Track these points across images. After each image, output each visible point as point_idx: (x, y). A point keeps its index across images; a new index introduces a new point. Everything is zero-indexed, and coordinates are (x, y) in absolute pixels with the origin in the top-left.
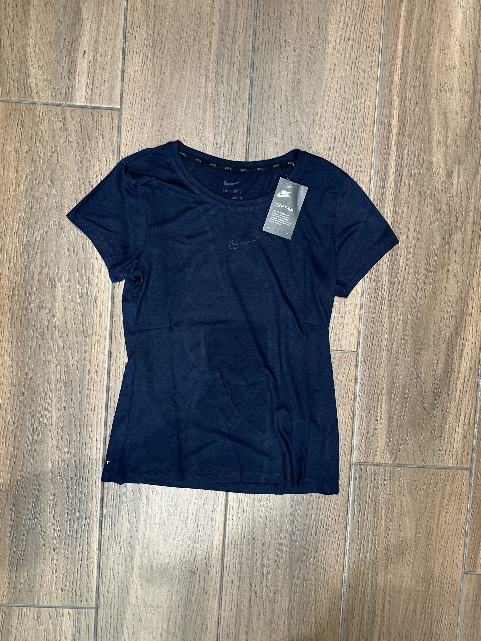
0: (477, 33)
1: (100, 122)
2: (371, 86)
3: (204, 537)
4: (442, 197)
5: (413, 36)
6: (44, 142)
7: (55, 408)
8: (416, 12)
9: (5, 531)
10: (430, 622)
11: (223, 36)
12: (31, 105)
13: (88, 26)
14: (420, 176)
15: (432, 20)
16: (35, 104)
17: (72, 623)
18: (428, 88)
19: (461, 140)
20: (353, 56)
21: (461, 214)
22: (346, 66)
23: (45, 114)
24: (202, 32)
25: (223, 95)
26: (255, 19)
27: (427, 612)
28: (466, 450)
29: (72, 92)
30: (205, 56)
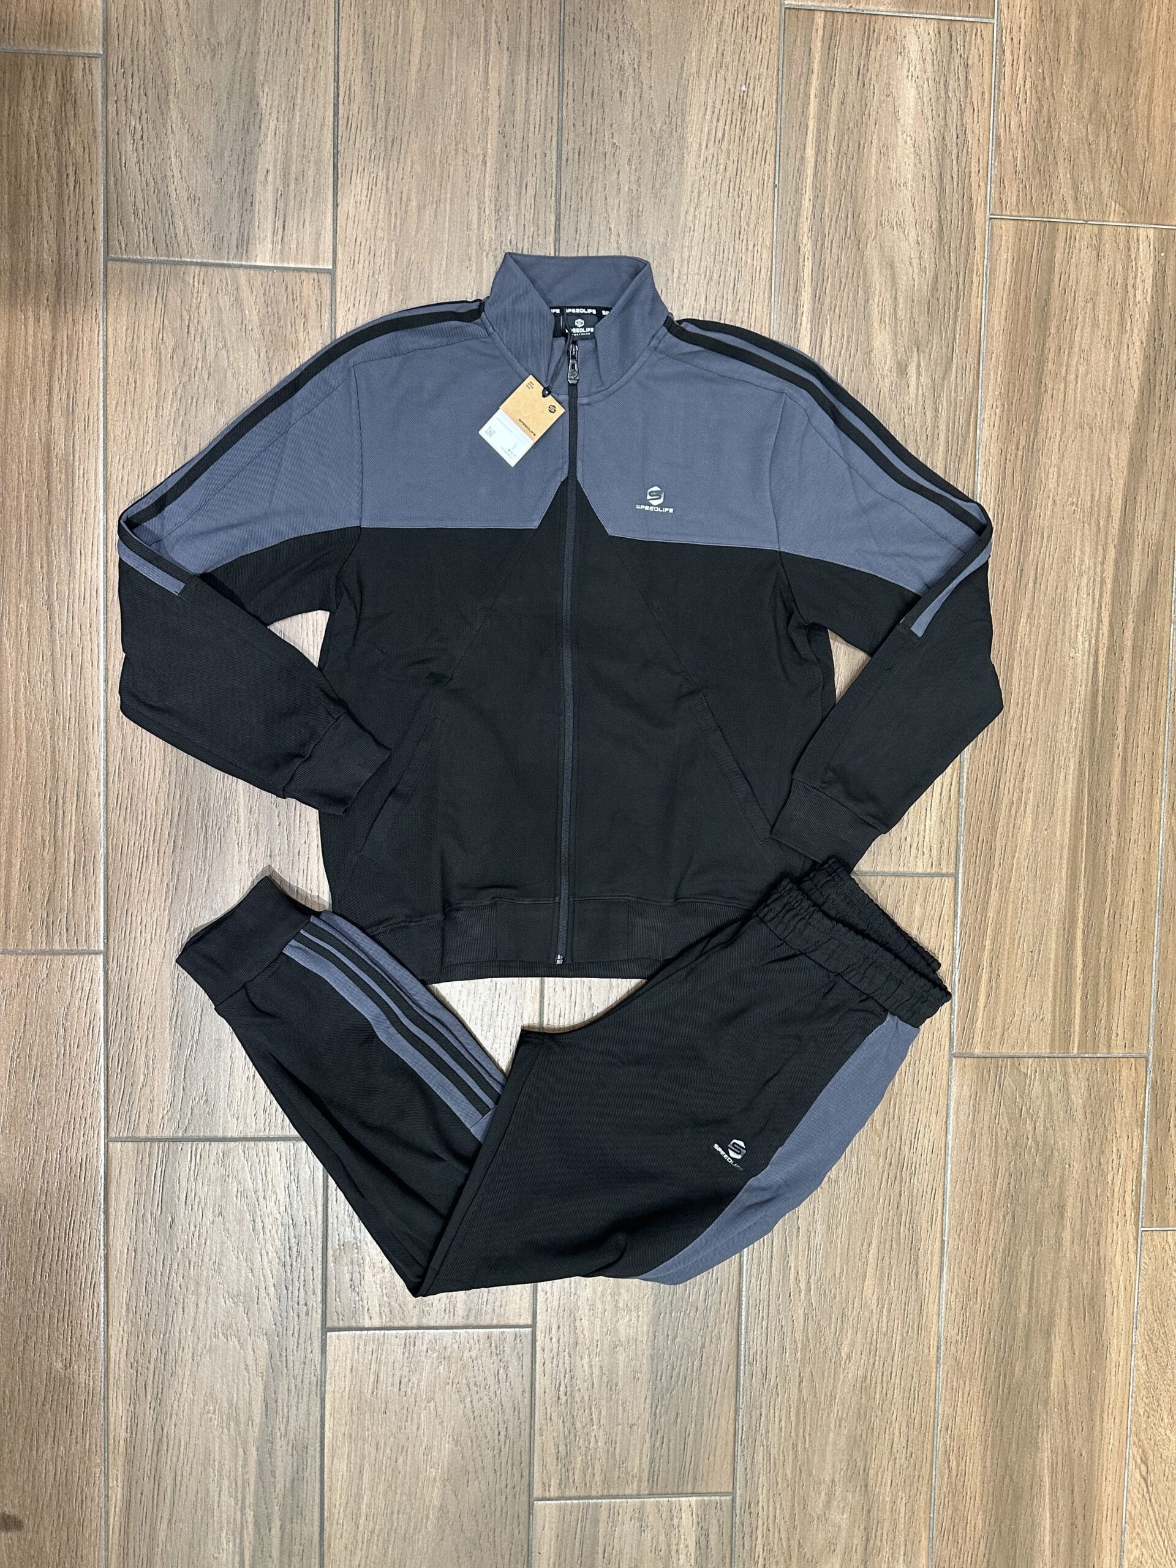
0: (942, 123)
1: (298, 294)
2: (763, 221)
3: (507, 1005)
4: (890, 409)
5: (832, 132)
6: (202, 333)
7: (244, 794)
8: (836, 90)
9: (162, 1010)
10: (898, 1143)
11: (507, 140)
12: (178, 267)
13: (272, 126)
14: (853, 375)
15: (863, 102)
16: (186, 263)
17: (284, 1164)
18: (860, 221)
19: (920, 310)
20: (729, 168)
21: (924, 438)
22: (718, 186)
23: (204, 283)
24: (469, 133)
25: (511, 242)
26: (560, 109)
27: (891, 1124)
28: (946, 844)
29: (248, 243)
30: (476, 175)
